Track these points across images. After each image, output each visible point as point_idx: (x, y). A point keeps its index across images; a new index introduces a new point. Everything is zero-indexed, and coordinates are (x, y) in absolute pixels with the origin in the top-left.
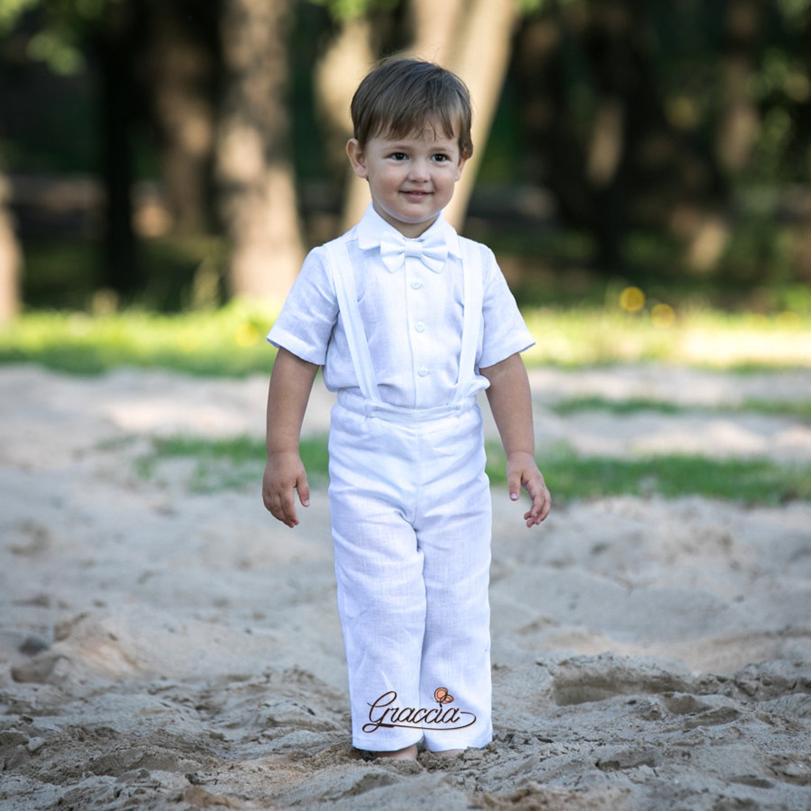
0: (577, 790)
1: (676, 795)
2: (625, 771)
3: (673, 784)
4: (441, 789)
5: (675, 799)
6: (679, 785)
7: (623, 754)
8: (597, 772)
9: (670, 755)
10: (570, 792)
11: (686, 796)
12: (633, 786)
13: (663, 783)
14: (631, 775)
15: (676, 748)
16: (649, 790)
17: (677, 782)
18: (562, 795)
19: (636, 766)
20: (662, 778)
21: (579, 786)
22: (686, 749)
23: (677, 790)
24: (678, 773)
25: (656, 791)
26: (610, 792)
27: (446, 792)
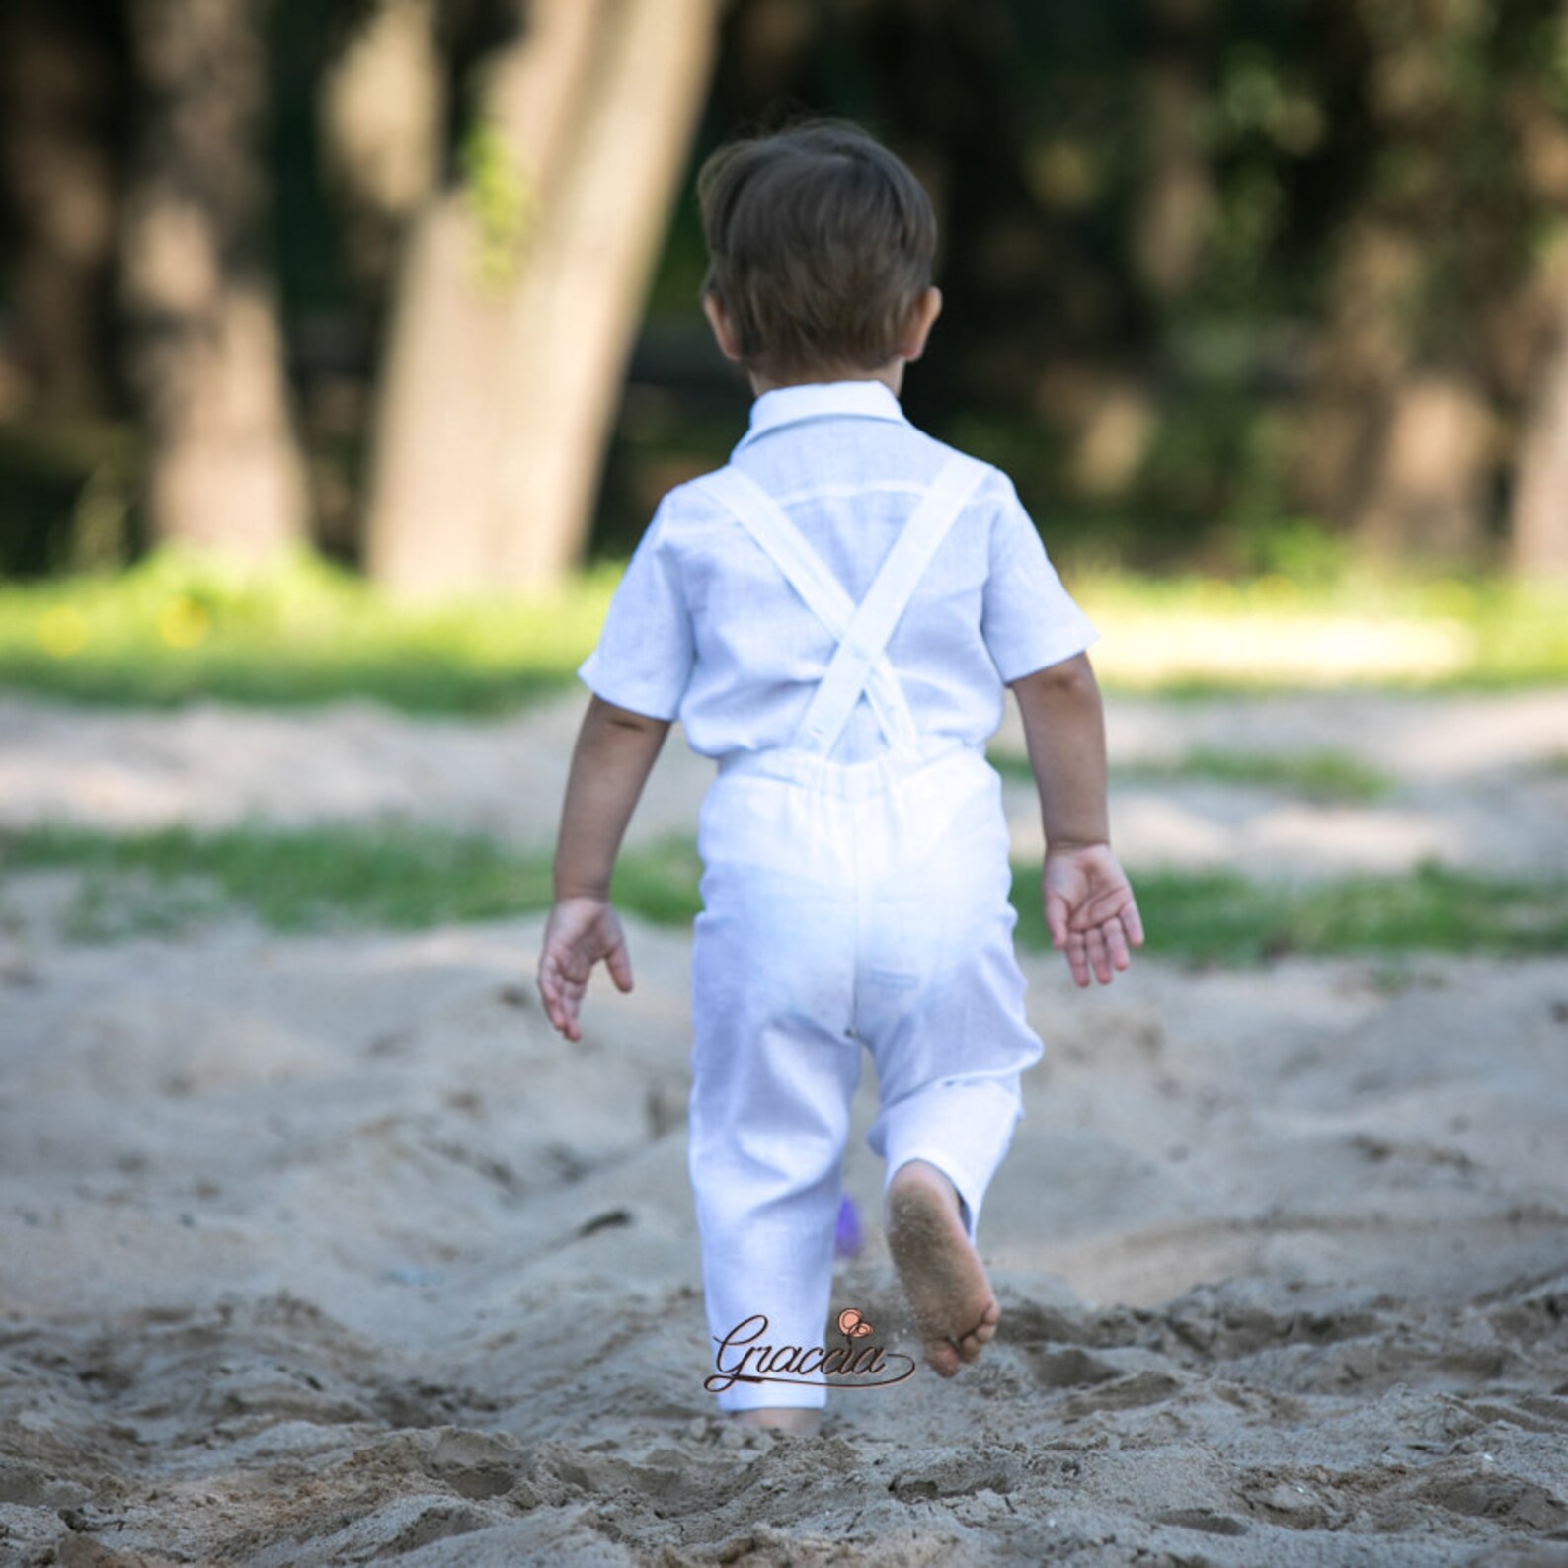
0: (851, 1541)
1: (1051, 1549)
2: (949, 1501)
3: (1045, 1528)
4: (576, 1540)
5: (1047, 1557)
6: (1057, 1529)
7: (945, 1467)
8: (893, 1503)
9: (1038, 1468)
10: (838, 1543)
11: (1070, 1551)
12: (963, 1532)
13: (1024, 1526)
14: (961, 1510)
15: (1051, 1454)
16: (996, 1541)
17: (1052, 1522)
18: (821, 1550)
19: (970, 1492)
20: (1023, 1515)
21: (855, 1533)
22: (1070, 1457)
23: (1052, 1539)
24: (1054, 1505)
25: (1009, 1541)
26: (917, 1543)
27: (587, 1544)
